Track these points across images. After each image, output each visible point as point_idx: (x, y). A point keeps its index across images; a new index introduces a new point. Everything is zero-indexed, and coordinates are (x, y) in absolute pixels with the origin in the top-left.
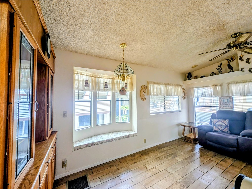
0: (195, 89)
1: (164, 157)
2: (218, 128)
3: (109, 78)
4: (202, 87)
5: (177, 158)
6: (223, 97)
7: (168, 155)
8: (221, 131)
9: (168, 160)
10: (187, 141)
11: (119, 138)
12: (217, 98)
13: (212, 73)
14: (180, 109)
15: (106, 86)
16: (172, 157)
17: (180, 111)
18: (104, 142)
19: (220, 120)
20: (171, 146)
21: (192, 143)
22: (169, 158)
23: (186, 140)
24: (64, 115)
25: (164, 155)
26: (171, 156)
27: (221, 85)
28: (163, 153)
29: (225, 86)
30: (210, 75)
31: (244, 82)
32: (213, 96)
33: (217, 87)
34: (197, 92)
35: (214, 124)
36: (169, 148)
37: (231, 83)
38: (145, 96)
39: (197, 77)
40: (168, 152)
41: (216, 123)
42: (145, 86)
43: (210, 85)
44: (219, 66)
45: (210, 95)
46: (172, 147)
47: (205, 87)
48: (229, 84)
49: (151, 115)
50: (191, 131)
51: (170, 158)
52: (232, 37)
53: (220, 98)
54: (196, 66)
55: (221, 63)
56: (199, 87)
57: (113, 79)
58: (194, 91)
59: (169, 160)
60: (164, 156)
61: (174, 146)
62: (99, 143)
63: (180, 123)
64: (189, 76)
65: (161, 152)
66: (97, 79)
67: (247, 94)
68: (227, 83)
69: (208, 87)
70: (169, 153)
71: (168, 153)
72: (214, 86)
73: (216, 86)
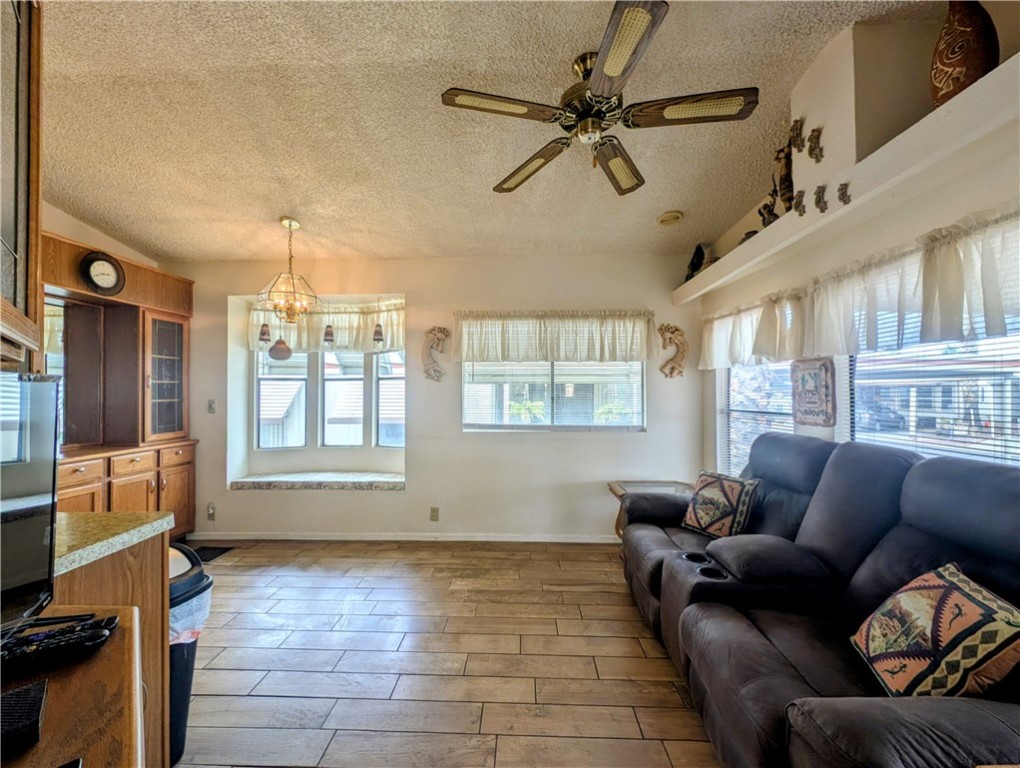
0: (716, 323)
3: (350, 313)
4: (735, 314)
6: (804, 361)
8: (703, 529)
11: (342, 486)
14: (645, 421)
15: (328, 338)
17: (643, 430)
18: (297, 486)
19: (724, 477)
24: (211, 408)
33: (778, 309)
42: (440, 328)
47: (744, 310)
49: (465, 430)
53: (793, 371)
54: (674, 218)
56: (727, 316)
57: (363, 313)
62: (284, 486)
66: (316, 318)
69: (753, 312)
72: (767, 302)
73: (774, 301)
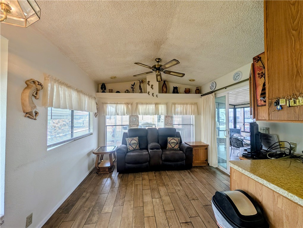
0: (108, 104)
1: (85, 224)
2: (132, 147)
4: (116, 104)
5: (105, 209)
6: (132, 116)
7: (88, 214)
8: (135, 149)
9: (95, 225)
10: (102, 173)
12: (128, 117)
13: (126, 90)
14: (91, 131)
16: (98, 214)
17: (91, 134)
19: (132, 138)
20: (84, 194)
21: (108, 174)
22: (95, 219)
23: (99, 173)
25: (82, 218)
26: (95, 212)
27: (132, 104)
28: (80, 217)
29: (135, 105)
30: (125, 91)
31: (147, 104)
32: (125, 114)
33: (129, 106)
34: (110, 108)
35: (129, 143)
36: (85, 199)
37: (139, 103)
38: (38, 107)
39: (111, 91)
40: (86, 209)
41: (131, 142)
42: (39, 82)
43: (123, 103)
44: (132, 85)
45: (123, 113)
46: (88, 195)
47: (119, 104)
48: (137, 104)
50: (102, 158)
51: (96, 216)
52: (156, 60)
53: (130, 117)
54: (115, 77)
55: (135, 83)
56: (113, 104)
58: (107, 108)
59: (96, 222)
60: (84, 222)
61: (89, 191)
63: (91, 150)
64: (103, 87)
65: (73, 219)
67: (148, 114)
68: (136, 103)
69: (122, 105)
70: (89, 208)
71: (88, 211)
72: (127, 104)
